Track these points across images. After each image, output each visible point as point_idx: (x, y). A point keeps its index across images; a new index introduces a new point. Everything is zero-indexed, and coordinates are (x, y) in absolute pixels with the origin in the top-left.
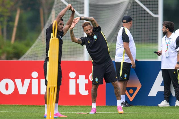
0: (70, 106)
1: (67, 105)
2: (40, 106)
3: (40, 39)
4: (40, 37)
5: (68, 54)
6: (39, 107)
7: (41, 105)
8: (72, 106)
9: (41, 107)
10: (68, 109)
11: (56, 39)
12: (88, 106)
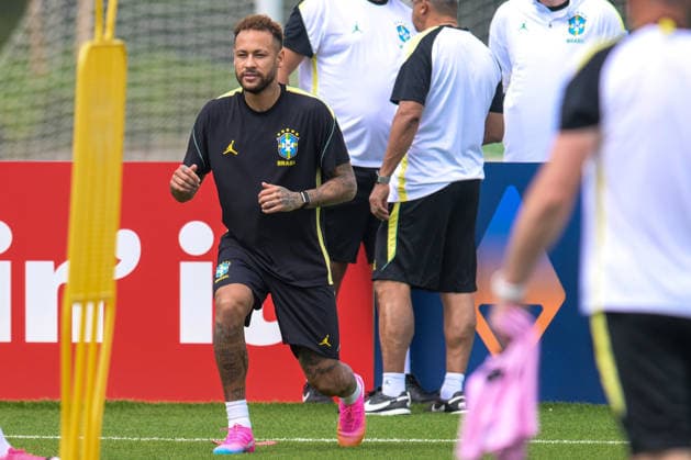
0: (184, 407)
1: (166, 402)
2: (21, 406)
3: (20, 47)
4: (18, 37)
5: (165, 130)
6: (20, 413)
7: (27, 401)
8: (192, 403)
9: (27, 413)
10: (173, 421)
11: (109, 46)
12: (278, 405)
